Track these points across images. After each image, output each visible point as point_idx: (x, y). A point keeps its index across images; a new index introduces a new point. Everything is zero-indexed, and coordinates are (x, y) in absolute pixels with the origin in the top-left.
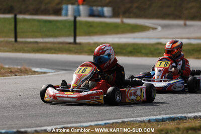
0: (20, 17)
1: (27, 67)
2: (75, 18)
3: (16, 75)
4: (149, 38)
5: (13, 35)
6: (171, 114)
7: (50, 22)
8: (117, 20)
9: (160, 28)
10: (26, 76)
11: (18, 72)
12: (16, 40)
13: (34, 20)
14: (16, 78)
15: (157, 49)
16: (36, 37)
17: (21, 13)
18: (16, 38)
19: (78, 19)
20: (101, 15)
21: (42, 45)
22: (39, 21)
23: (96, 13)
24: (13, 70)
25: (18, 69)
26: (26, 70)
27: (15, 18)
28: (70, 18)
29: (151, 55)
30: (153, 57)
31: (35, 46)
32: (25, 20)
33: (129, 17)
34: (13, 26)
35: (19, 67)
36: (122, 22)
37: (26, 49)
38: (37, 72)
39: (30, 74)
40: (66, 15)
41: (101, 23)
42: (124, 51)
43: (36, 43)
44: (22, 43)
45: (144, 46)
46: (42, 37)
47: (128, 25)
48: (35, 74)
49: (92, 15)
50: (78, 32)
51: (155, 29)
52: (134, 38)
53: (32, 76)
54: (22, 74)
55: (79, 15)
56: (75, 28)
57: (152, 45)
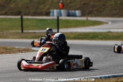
0: (25, 17)
1: (29, 48)
2: (58, 17)
3: (22, 53)
4: (104, 29)
5: (20, 28)
6: (114, 73)
7: (43, 20)
8: (84, 18)
9: (110, 23)
10: (28, 53)
11: (23, 50)
12: (22, 32)
13: (33, 19)
14: (22, 54)
15: (108, 35)
16: (35, 29)
17: (26, 15)
18: (22, 30)
19: (60, 18)
20: (74, 15)
21: (38, 34)
22: (36, 20)
23: (71, 14)
24: (20, 50)
25: (23, 49)
26: (28, 49)
27: (22, 18)
28: (55, 17)
29: (104, 39)
30: (105, 40)
31: (34, 35)
32: (28, 19)
33: (92, 16)
34: (20, 23)
35: (24, 48)
36: (87, 19)
37: (28, 37)
38: (35, 50)
39: (31, 51)
40: (53, 16)
41: (74, 20)
42: (88, 37)
43: (35, 33)
44: (26, 33)
45: (101, 34)
46: (38, 29)
47: (91, 21)
48: (34, 52)
49: (69, 15)
50: (60, 26)
51: (107, 23)
52: (94, 29)
53: (32, 53)
54: (26, 52)
55: (61, 16)
56: (58, 24)
57: (105, 33)
